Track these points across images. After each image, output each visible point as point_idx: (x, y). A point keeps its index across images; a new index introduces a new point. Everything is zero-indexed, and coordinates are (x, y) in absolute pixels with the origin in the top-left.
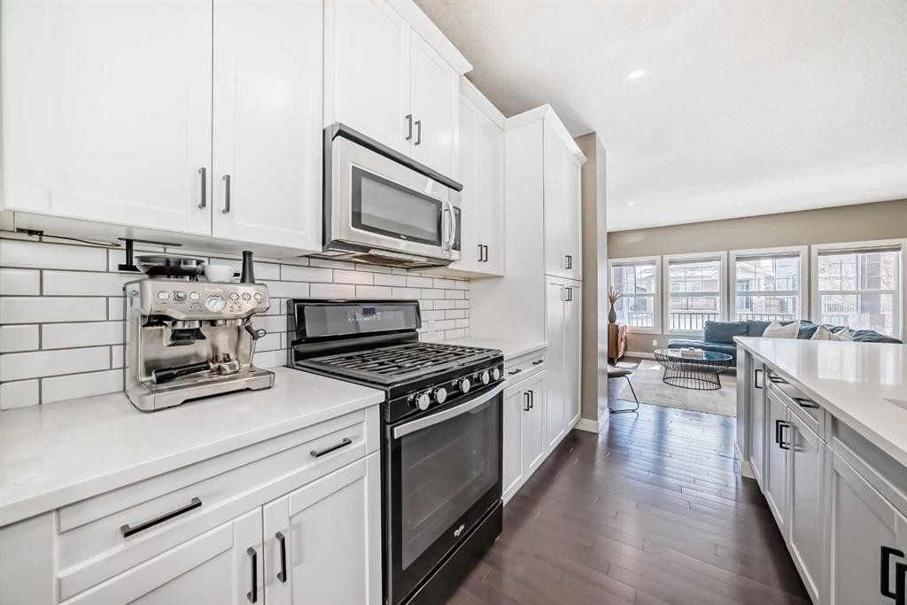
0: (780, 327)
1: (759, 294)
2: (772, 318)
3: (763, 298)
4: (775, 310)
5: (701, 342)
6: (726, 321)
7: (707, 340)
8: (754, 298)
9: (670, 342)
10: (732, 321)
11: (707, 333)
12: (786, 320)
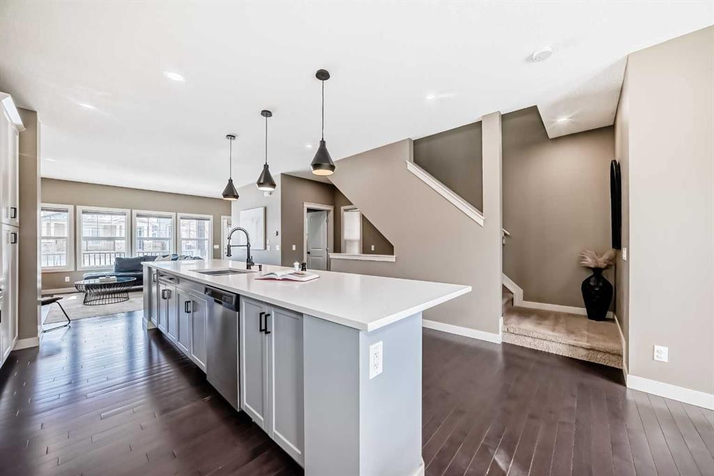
0: (162, 258)
1: (148, 239)
2: (157, 254)
3: (151, 241)
4: (159, 249)
5: (113, 272)
6: (130, 257)
7: (117, 271)
8: (145, 242)
9: (85, 275)
10: (134, 257)
11: (117, 266)
12: (165, 254)
